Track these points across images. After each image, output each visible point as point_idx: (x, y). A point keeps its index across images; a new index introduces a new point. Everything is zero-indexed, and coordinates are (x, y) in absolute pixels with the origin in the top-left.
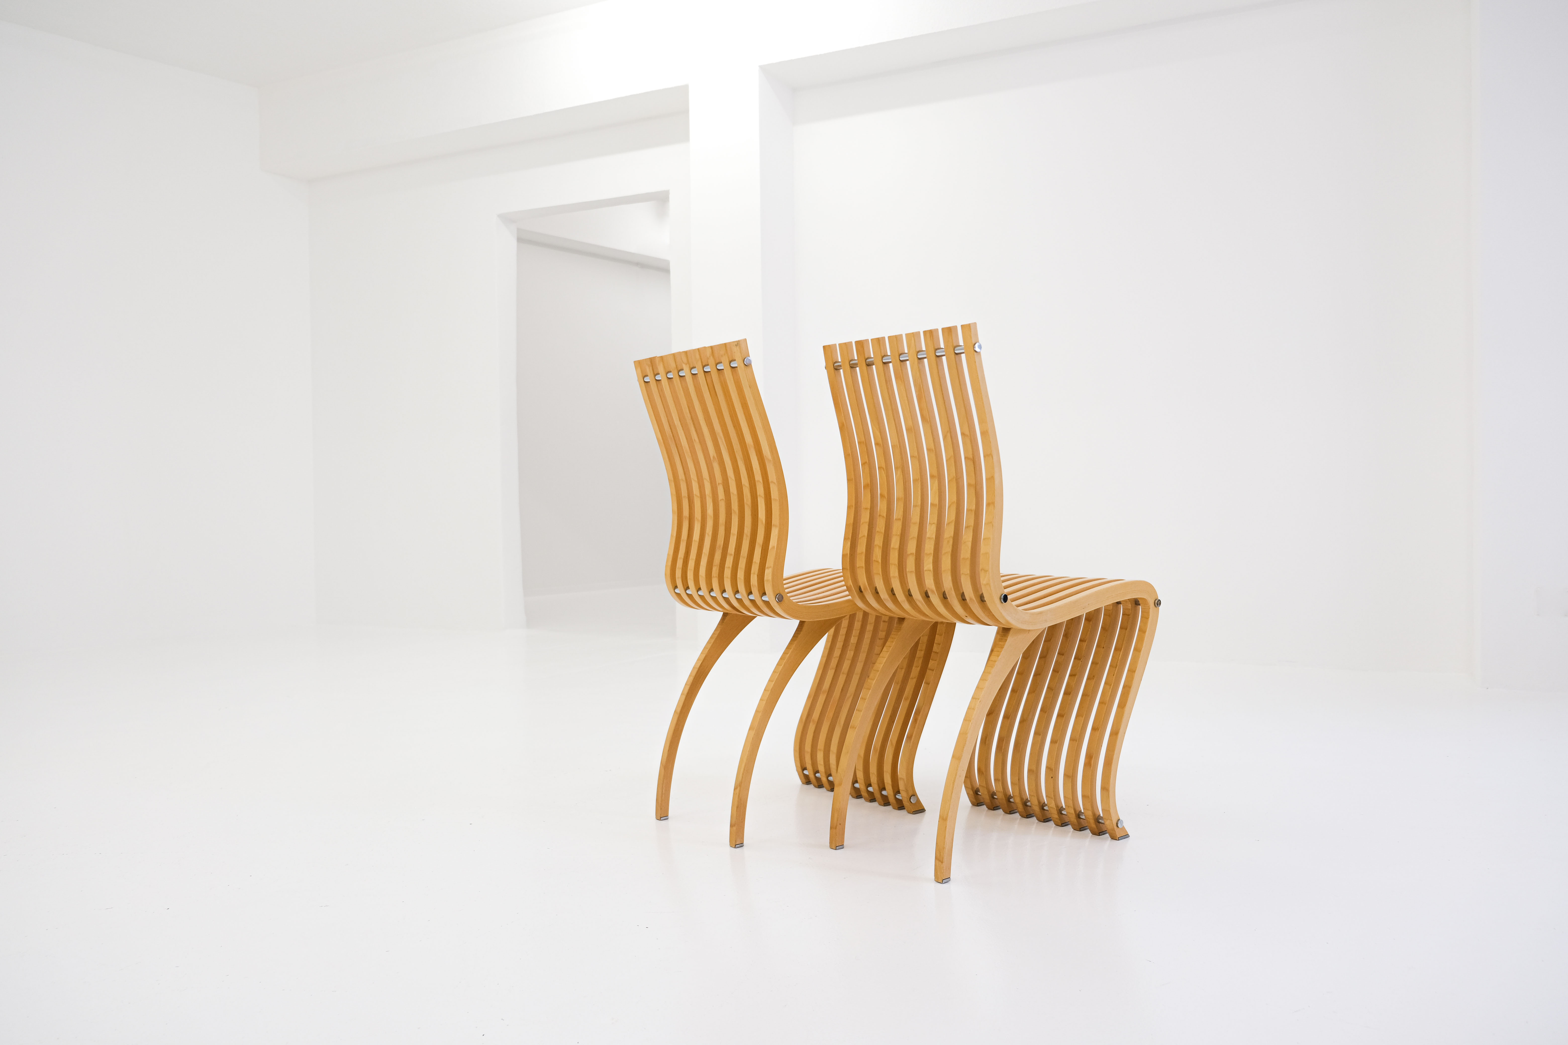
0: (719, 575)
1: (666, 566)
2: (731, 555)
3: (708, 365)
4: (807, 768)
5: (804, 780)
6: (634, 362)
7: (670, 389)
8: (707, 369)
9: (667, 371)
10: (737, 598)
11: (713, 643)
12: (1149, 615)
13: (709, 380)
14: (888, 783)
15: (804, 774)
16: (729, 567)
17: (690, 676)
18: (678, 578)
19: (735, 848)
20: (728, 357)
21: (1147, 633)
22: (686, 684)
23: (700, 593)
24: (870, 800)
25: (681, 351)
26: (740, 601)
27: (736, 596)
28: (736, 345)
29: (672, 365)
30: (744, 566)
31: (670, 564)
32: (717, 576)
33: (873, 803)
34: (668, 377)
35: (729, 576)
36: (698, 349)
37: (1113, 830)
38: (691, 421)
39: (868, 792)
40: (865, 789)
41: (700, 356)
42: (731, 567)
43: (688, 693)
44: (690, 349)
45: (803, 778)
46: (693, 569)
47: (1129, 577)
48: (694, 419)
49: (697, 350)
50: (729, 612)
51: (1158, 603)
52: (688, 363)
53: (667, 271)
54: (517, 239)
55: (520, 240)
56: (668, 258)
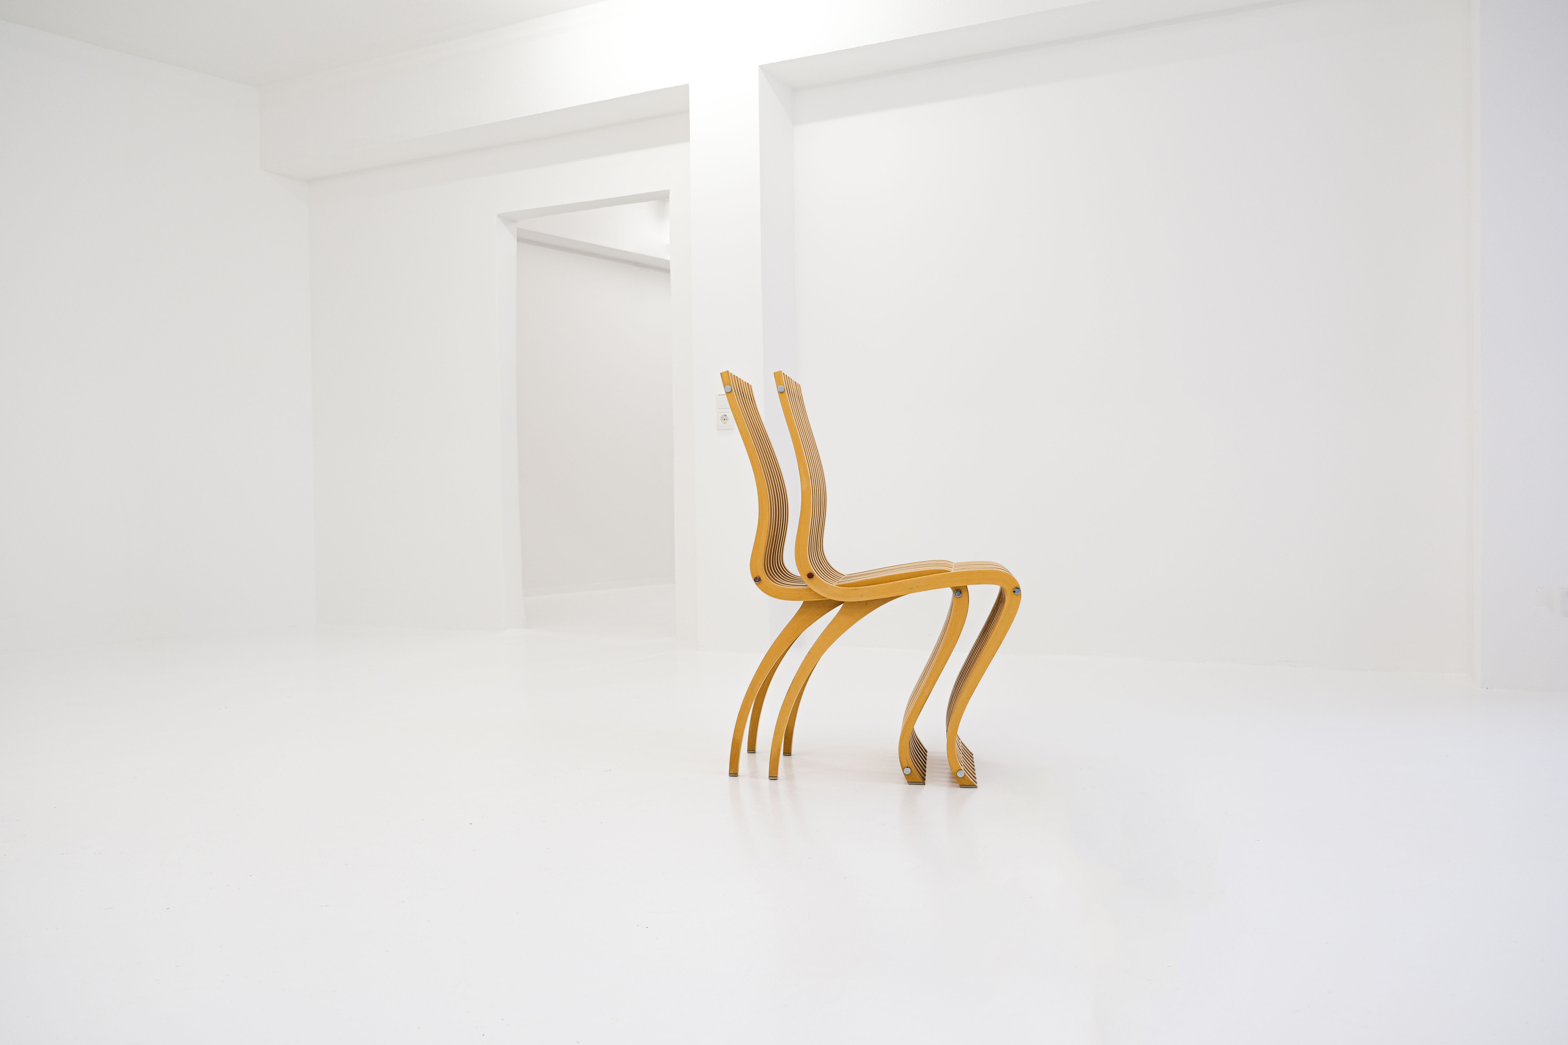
53: (667, 271)
54: (517, 238)
55: (520, 240)
56: (668, 258)
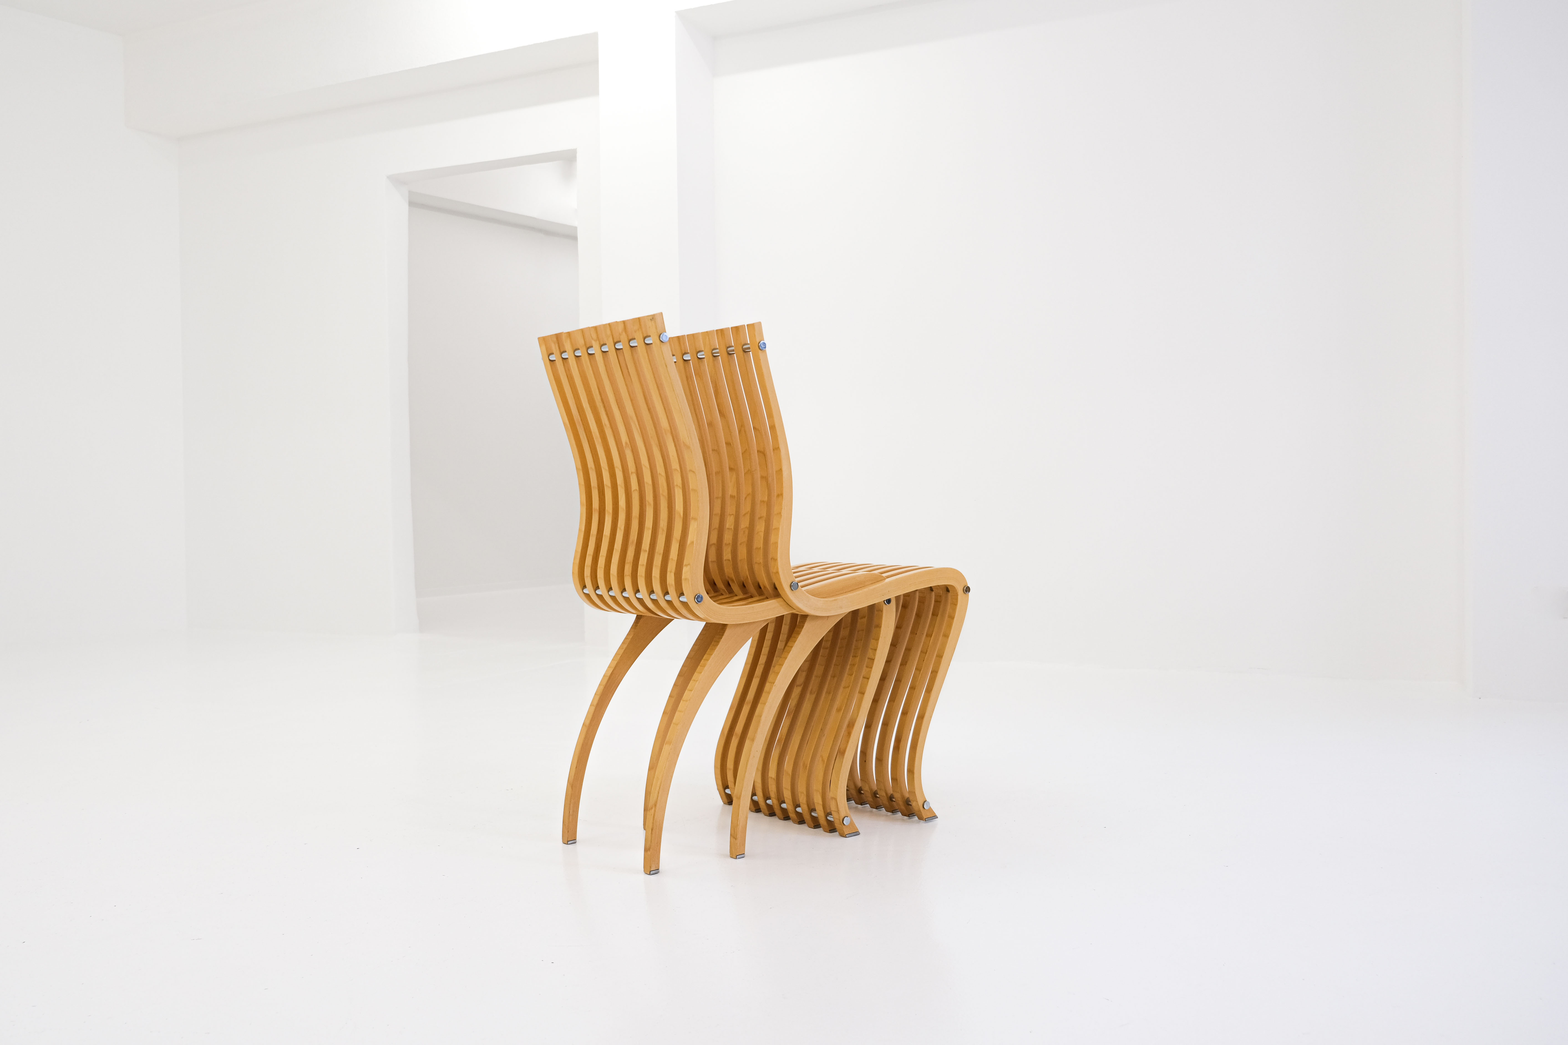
0: (632, 574)
1: (573, 563)
2: (646, 551)
3: (620, 342)
4: (729, 786)
5: (726, 801)
6: (539, 338)
7: (578, 368)
8: (619, 346)
9: (575, 349)
10: (651, 599)
11: (626, 649)
12: (957, 602)
13: (621, 358)
14: (818, 803)
15: (726, 793)
16: (643, 565)
17: (599, 685)
18: (587, 577)
19: (650, 874)
20: (643, 333)
21: (955, 619)
22: (595, 694)
23: (611, 593)
24: (799, 822)
25: (590, 326)
26: (655, 601)
27: (651, 596)
28: (651, 320)
29: (580, 342)
30: (660, 563)
31: (578, 561)
32: (630, 575)
33: (803, 825)
34: (576, 355)
35: (644, 575)
36: (609, 324)
37: (920, 811)
38: (601, 404)
39: (797, 813)
40: (793, 809)
41: (612, 332)
42: (645, 564)
43: (598, 704)
44: (600, 324)
45: (724, 797)
46: (603, 567)
47: (937, 564)
48: (605, 401)
49: (608, 327)
50: (643, 614)
51: (967, 590)
52: (598, 339)
53: (574, 238)
54: (409, 202)
55: (412, 204)
56: (575, 223)
